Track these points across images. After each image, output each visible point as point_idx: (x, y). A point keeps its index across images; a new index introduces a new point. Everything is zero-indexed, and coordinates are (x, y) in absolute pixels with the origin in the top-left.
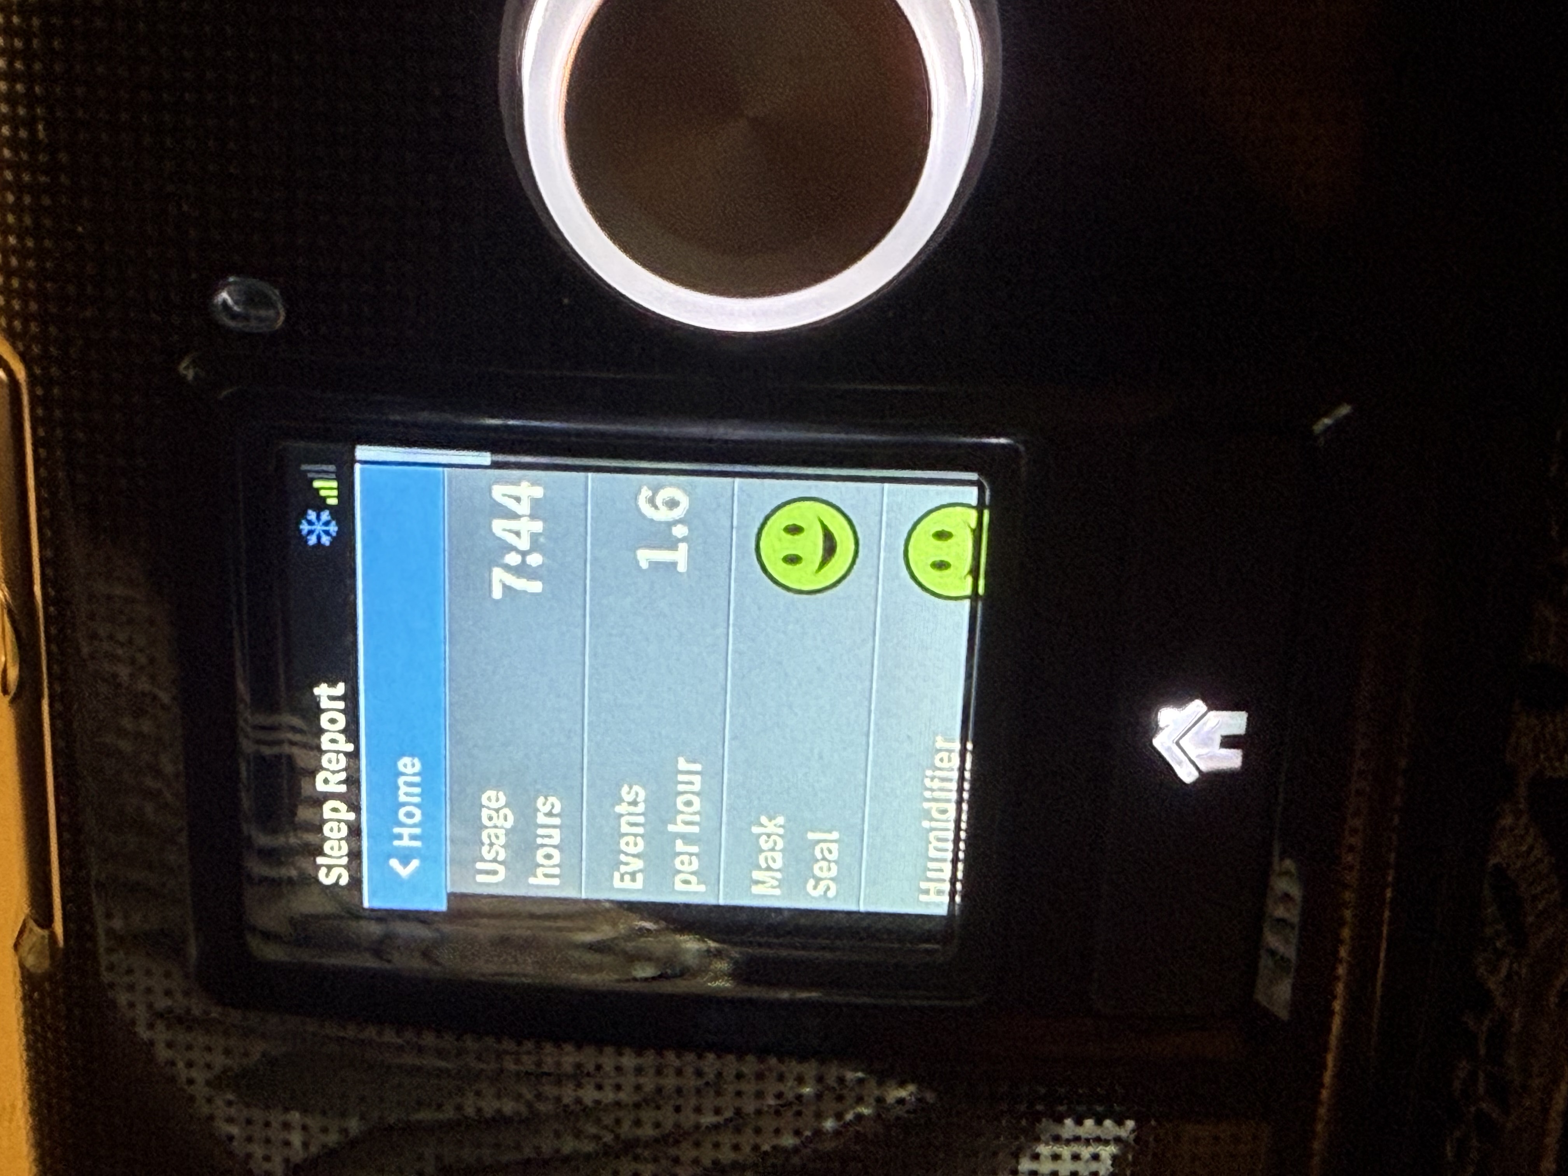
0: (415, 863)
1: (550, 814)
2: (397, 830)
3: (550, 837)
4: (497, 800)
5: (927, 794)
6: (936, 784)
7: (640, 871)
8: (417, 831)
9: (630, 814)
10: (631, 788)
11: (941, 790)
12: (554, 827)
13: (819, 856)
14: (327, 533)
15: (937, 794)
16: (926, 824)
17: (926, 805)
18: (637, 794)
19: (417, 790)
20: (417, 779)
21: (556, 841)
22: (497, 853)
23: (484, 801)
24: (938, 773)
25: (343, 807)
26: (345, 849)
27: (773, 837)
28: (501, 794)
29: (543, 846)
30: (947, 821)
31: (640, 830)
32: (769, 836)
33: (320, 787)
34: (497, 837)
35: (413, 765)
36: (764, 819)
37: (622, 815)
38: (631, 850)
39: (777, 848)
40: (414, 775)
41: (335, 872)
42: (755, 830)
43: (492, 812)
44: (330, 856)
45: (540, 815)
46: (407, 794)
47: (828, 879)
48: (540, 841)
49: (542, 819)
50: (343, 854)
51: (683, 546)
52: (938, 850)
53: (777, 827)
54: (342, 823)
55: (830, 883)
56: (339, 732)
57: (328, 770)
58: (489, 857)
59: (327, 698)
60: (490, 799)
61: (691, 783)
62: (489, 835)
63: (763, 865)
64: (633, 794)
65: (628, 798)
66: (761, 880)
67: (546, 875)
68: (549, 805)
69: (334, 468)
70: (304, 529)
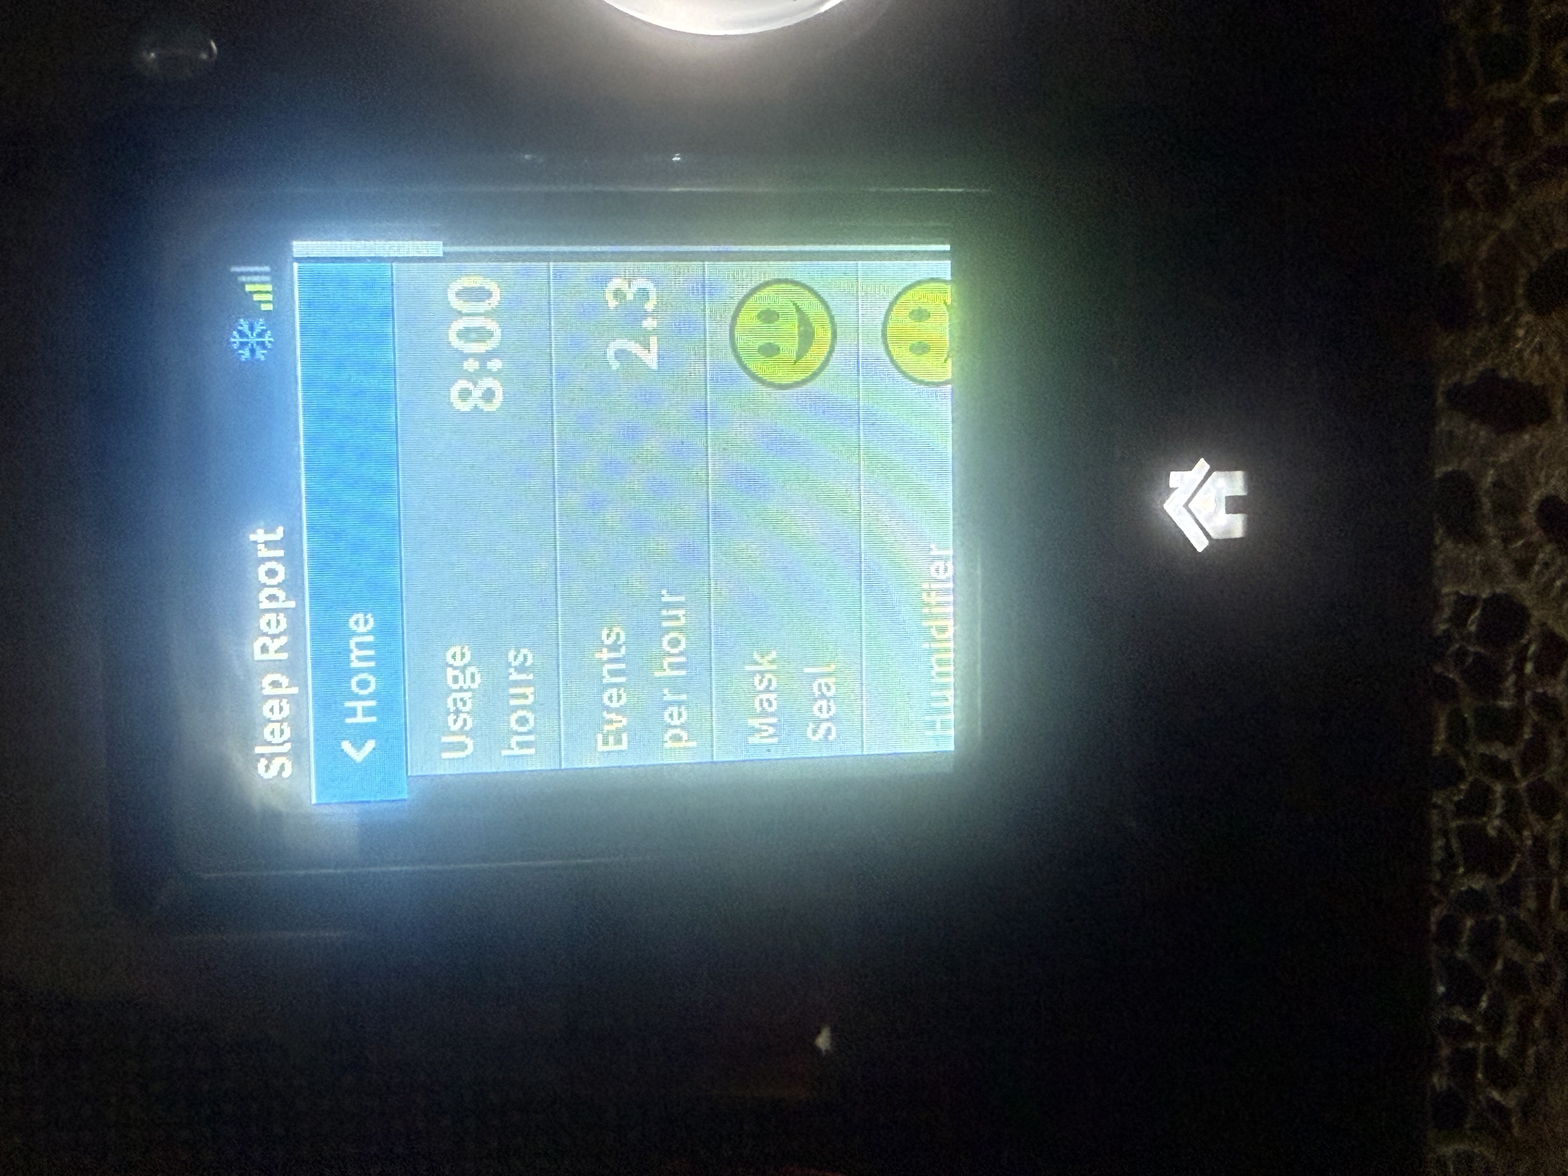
0: (371, 745)
1: (521, 669)
2: (348, 704)
3: (525, 697)
4: (463, 655)
5: (926, 610)
6: (934, 599)
7: (625, 729)
8: (372, 703)
9: (611, 661)
10: (611, 631)
11: (939, 604)
12: (528, 683)
13: (817, 693)
14: (262, 345)
15: (935, 610)
16: (926, 646)
17: (925, 624)
18: (618, 635)
19: (371, 653)
20: (370, 639)
21: (531, 699)
22: (465, 721)
23: (450, 660)
24: (934, 586)
25: (284, 680)
26: (287, 734)
27: (768, 676)
28: (465, 650)
29: (516, 708)
30: (947, 640)
31: (622, 679)
32: (762, 673)
33: (258, 656)
34: (465, 704)
35: (366, 622)
36: (756, 657)
37: (603, 663)
38: (615, 704)
39: (771, 688)
40: (368, 633)
41: (277, 762)
42: (748, 668)
43: (457, 672)
44: (270, 744)
45: (512, 670)
46: (360, 659)
47: (827, 720)
48: (513, 702)
49: (515, 676)
50: (286, 739)
51: (653, 340)
52: (940, 674)
53: (772, 662)
54: (285, 701)
55: (829, 724)
56: (278, 586)
57: (266, 634)
58: (455, 728)
59: (263, 545)
60: (454, 657)
61: (676, 618)
62: (455, 700)
63: (759, 709)
64: (613, 637)
65: (609, 642)
66: (757, 726)
67: (521, 745)
68: (521, 658)
69: (267, 269)
70: (235, 343)
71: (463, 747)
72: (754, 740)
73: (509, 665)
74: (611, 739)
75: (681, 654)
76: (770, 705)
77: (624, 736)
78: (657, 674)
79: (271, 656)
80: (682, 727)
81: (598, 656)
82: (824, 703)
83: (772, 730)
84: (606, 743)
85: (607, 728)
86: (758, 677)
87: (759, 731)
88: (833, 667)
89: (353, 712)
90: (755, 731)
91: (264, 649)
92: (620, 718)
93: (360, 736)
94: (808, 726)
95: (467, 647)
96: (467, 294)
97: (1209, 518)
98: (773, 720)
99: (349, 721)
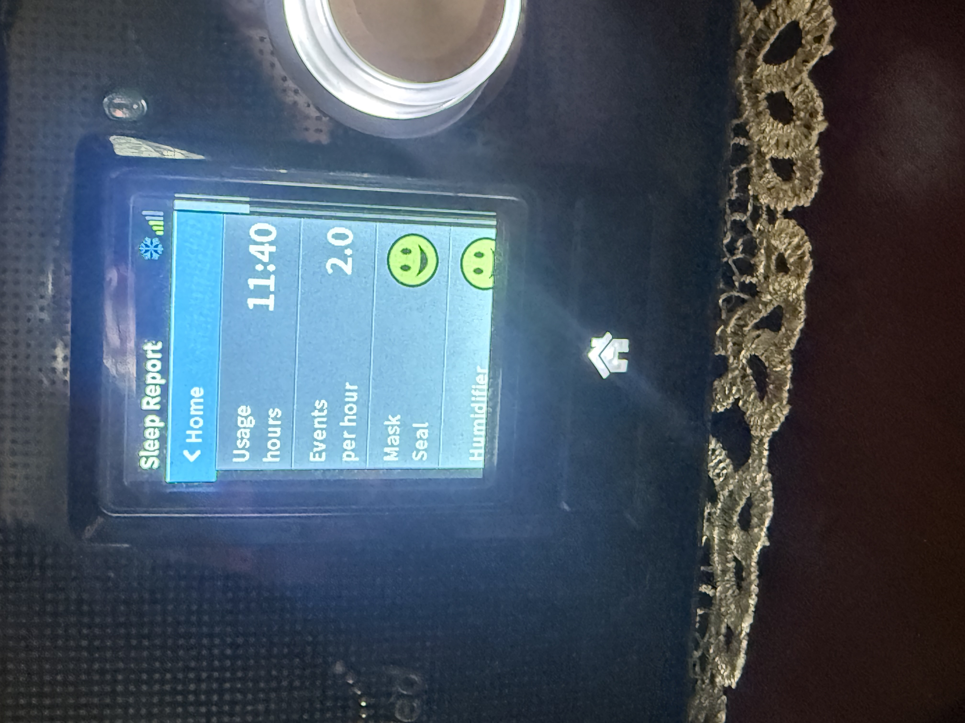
0: (198, 453)
1: (275, 419)
2: (188, 432)
3: (275, 432)
4: (246, 411)
5: (473, 399)
6: (478, 393)
7: (324, 451)
9: (319, 417)
10: (320, 402)
11: (480, 396)
12: (278, 426)
13: (418, 437)
14: (156, 252)
15: (478, 399)
16: (472, 416)
17: (473, 405)
19: (201, 407)
20: (202, 400)
21: (278, 435)
22: (245, 444)
23: (239, 412)
24: (478, 387)
25: (157, 419)
26: (157, 446)
27: (395, 427)
29: (271, 438)
30: (482, 414)
31: (324, 426)
32: (393, 426)
33: (145, 407)
34: (246, 434)
35: (199, 392)
36: (390, 417)
37: (315, 417)
38: (320, 438)
39: (397, 433)
40: (200, 398)
41: (150, 461)
42: (386, 423)
43: (243, 419)
44: (148, 451)
45: (270, 419)
46: (196, 410)
47: (423, 450)
48: (270, 435)
49: (271, 422)
50: (156, 448)
51: (350, 260)
52: (479, 430)
53: (397, 421)
54: (157, 429)
55: (424, 452)
56: (158, 372)
57: (149, 396)
58: (240, 446)
59: (151, 352)
60: (242, 411)
61: (352, 397)
62: (241, 432)
63: (390, 444)
64: (321, 405)
65: (318, 407)
66: (388, 452)
67: (272, 456)
68: (275, 414)
69: (162, 214)
70: (142, 250)
71: (243, 456)
72: (386, 458)
73: (269, 416)
74: (317, 455)
75: (354, 415)
76: (396, 441)
77: (324, 454)
78: (341, 424)
79: (152, 407)
80: (352, 450)
81: (313, 414)
82: (421, 442)
83: (396, 454)
84: (314, 457)
85: (315, 450)
86: (390, 428)
87: (389, 454)
88: (426, 425)
89: (190, 436)
90: (387, 454)
91: (148, 403)
92: (321, 445)
93: (192, 448)
94: (413, 452)
95: (248, 407)
96: (260, 232)
97: (610, 361)
98: (397, 449)
99: (188, 440)
